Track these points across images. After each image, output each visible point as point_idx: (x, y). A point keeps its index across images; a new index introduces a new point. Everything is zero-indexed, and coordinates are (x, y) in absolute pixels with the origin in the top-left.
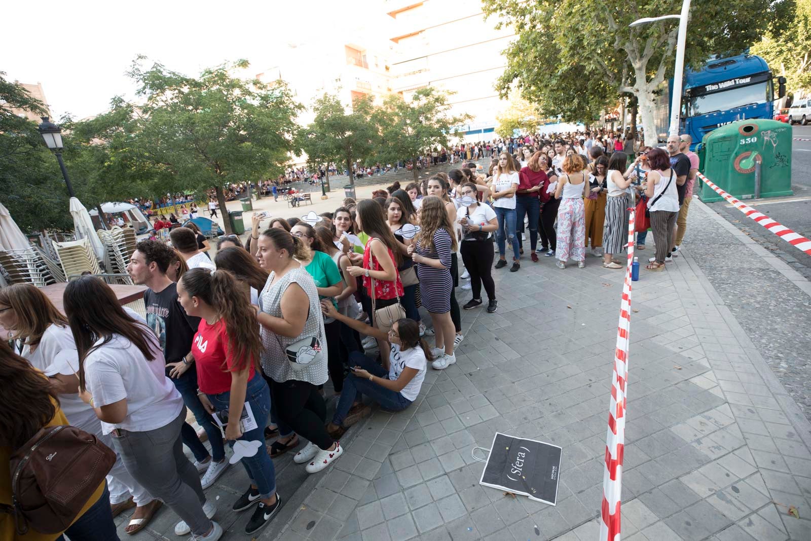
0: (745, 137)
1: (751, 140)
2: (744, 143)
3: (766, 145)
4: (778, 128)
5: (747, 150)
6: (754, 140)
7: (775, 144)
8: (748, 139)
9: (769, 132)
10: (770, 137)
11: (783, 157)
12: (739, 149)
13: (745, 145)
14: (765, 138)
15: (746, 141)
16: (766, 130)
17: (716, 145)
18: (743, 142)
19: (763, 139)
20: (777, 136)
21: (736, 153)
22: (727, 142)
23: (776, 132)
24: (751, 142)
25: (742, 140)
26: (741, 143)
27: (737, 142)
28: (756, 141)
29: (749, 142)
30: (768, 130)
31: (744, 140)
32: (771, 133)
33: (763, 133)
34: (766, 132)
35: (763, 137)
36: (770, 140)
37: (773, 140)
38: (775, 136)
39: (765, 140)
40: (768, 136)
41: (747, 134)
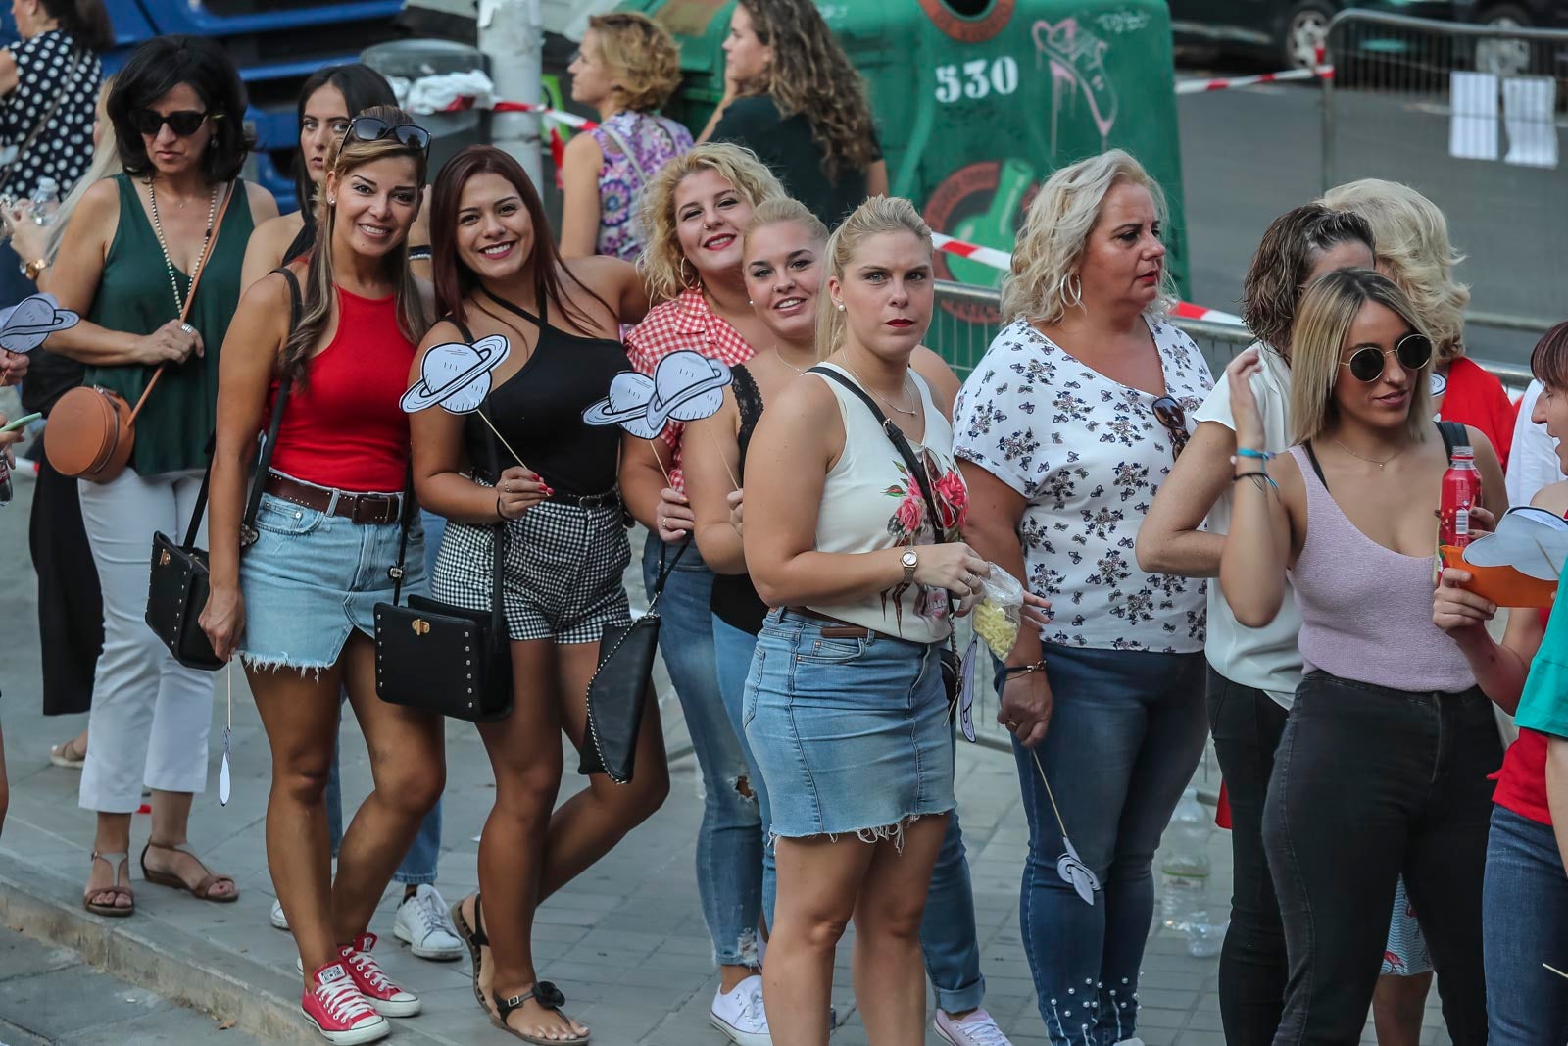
0: (959, 50)
1: (986, 72)
2: (955, 93)
3: (1063, 115)
4: (1110, 8)
5: (976, 153)
6: (1003, 76)
7: (1105, 115)
8: (975, 68)
10: (1080, 64)
12: (936, 128)
13: (964, 110)
14: (1059, 71)
15: (964, 79)
16: (1054, 17)
18: (948, 84)
19: (1047, 71)
20: (1110, 58)
21: (921, 169)
23: (1101, 33)
24: (992, 90)
25: (940, 72)
26: (940, 94)
27: (914, 82)
28: (1013, 85)
29: (984, 90)
30: (1065, 14)
31: (952, 70)
32: (1078, 36)
33: (1043, 34)
34: (1053, 24)
35: (1046, 58)
36: (1079, 89)
37: (1093, 89)
38: (1098, 62)
39: (1057, 86)
40: (1066, 56)
41: (961, 22)
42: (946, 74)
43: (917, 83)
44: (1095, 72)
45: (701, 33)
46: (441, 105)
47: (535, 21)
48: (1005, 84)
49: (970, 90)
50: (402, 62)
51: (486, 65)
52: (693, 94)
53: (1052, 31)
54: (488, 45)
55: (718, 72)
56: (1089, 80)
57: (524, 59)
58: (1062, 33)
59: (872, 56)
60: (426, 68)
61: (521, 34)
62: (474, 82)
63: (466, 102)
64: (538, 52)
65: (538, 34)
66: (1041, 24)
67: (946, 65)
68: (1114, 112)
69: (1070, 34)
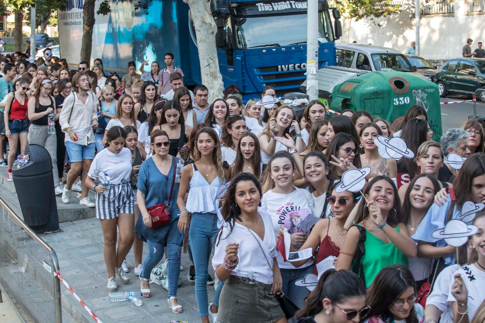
0: (398, 96)
1: (404, 100)
4: (427, 88)
6: (407, 100)
7: (426, 108)
8: (401, 99)
9: (420, 91)
10: (422, 98)
11: (435, 127)
12: (394, 110)
13: (399, 107)
14: (417, 99)
15: (399, 101)
16: (417, 89)
17: (368, 102)
18: (396, 102)
19: (415, 99)
20: (427, 97)
21: (391, 118)
22: (380, 100)
23: (426, 92)
24: (404, 103)
25: (395, 99)
26: (395, 103)
27: (390, 101)
28: (409, 102)
29: (403, 103)
30: (419, 89)
31: (397, 99)
32: (421, 93)
33: (415, 93)
34: (416, 91)
35: (415, 97)
36: (421, 103)
37: (424, 103)
38: (425, 98)
39: (417, 102)
40: (419, 97)
41: (398, 90)
42: (396, 100)
43: (390, 102)
44: (425, 100)
45: (349, 92)
46: (298, 104)
47: (317, 89)
48: (407, 102)
49: (400, 103)
50: (291, 96)
51: (308, 97)
52: (348, 103)
53: (416, 92)
54: (308, 93)
55: (352, 99)
56: (423, 101)
57: (315, 96)
58: (418, 92)
59: (382, 96)
60: (296, 98)
61: (314, 91)
62: (305, 100)
63: (303, 104)
64: (318, 95)
65: (317, 91)
66: (414, 90)
67: (396, 98)
68: (428, 107)
69: (420, 93)
